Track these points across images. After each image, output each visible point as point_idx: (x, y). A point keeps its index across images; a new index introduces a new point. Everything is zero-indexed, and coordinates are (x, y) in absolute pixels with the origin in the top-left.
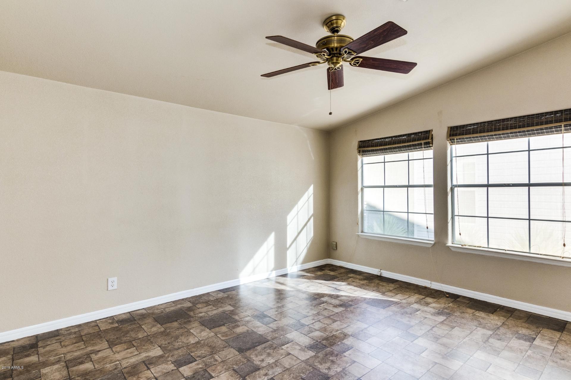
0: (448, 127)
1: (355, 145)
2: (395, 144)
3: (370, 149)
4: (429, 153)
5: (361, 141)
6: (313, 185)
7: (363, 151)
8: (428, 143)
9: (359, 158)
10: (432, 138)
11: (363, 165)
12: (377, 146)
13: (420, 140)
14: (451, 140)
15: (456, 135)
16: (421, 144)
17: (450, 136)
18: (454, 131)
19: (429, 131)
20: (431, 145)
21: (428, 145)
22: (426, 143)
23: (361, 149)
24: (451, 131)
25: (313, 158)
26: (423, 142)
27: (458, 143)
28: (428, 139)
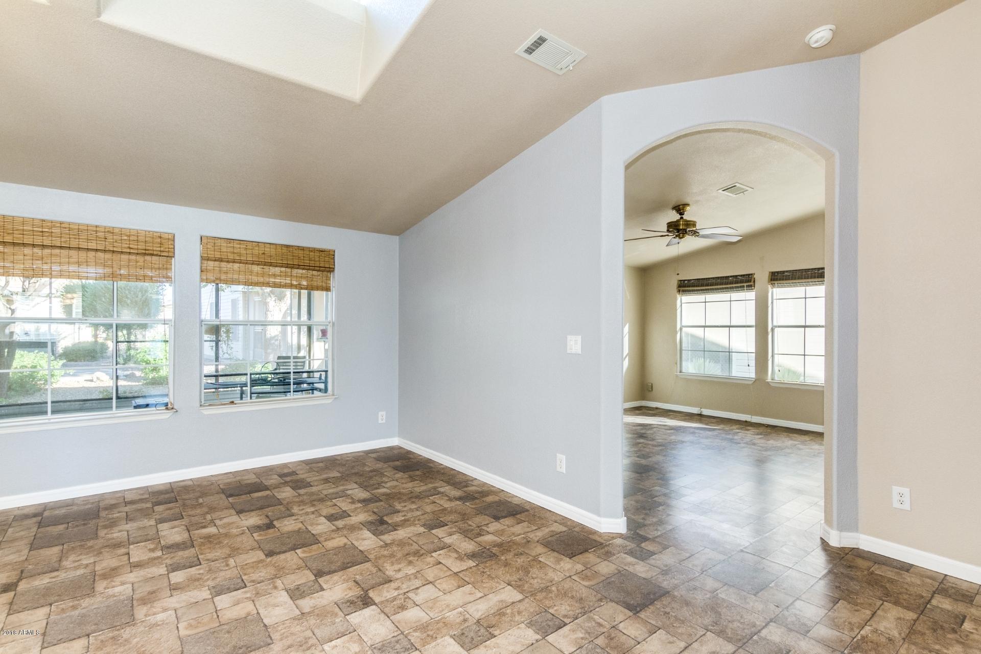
0: (770, 272)
1: (674, 284)
2: (718, 285)
3: (691, 288)
4: (751, 295)
5: (680, 281)
6: (628, 324)
7: (683, 291)
8: (751, 286)
9: (679, 297)
10: (754, 281)
11: (683, 304)
12: (699, 286)
13: (743, 282)
14: (772, 284)
15: (777, 280)
16: (743, 287)
17: (771, 280)
18: (775, 276)
19: (752, 274)
20: (753, 288)
21: (751, 287)
22: (748, 286)
23: (681, 289)
24: (772, 276)
25: (629, 297)
26: (745, 285)
27: (778, 287)
28: (750, 282)
